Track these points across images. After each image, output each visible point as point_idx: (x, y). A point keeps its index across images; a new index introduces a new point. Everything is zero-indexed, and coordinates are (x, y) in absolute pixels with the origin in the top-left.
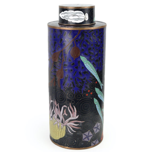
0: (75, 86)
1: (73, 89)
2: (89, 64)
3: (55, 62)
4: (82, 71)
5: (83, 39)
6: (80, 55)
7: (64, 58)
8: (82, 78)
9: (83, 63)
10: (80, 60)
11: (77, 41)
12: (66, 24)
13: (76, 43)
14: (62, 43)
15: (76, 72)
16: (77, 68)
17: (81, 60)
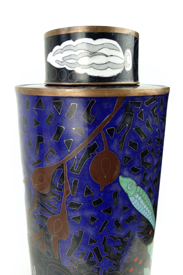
0: (103, 257)
1: (98, 266)
2: (140, 195)
3: (43, 195)
4: (121, 219)
5: (130, 125)
6: (120, 174)
7: (71, 184)
8: (123, 234)
9: (125, 196)
10: (119, 188)
11: (111, 132)
12: (70, 82)
13: (108, 139)
14: (62, 139)
15: (106, 222)
16: (109, 212)
17: (121, 188)
